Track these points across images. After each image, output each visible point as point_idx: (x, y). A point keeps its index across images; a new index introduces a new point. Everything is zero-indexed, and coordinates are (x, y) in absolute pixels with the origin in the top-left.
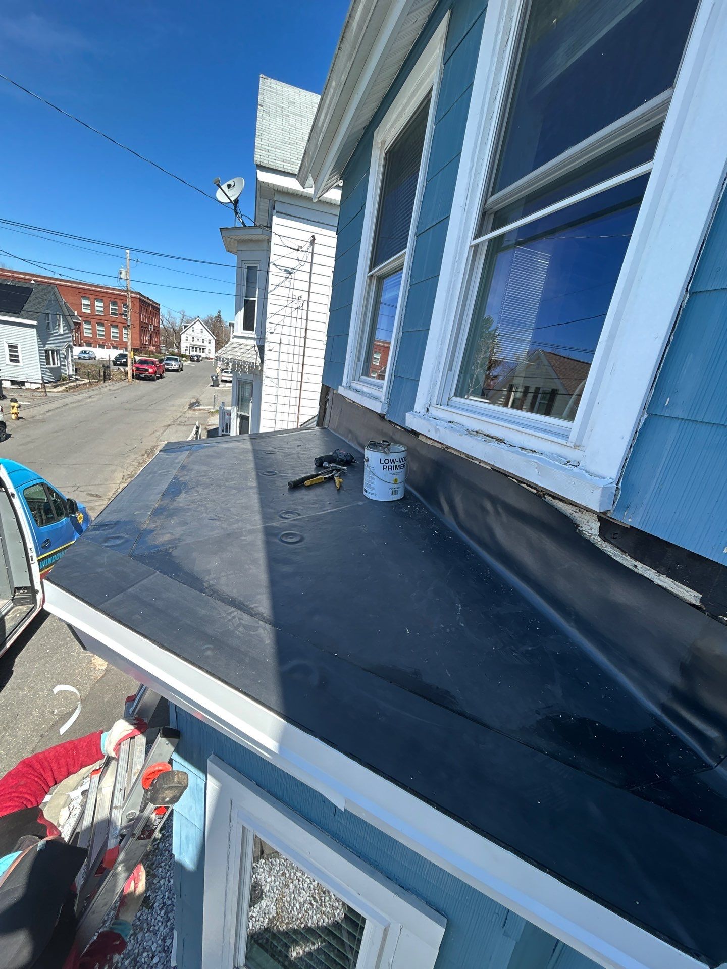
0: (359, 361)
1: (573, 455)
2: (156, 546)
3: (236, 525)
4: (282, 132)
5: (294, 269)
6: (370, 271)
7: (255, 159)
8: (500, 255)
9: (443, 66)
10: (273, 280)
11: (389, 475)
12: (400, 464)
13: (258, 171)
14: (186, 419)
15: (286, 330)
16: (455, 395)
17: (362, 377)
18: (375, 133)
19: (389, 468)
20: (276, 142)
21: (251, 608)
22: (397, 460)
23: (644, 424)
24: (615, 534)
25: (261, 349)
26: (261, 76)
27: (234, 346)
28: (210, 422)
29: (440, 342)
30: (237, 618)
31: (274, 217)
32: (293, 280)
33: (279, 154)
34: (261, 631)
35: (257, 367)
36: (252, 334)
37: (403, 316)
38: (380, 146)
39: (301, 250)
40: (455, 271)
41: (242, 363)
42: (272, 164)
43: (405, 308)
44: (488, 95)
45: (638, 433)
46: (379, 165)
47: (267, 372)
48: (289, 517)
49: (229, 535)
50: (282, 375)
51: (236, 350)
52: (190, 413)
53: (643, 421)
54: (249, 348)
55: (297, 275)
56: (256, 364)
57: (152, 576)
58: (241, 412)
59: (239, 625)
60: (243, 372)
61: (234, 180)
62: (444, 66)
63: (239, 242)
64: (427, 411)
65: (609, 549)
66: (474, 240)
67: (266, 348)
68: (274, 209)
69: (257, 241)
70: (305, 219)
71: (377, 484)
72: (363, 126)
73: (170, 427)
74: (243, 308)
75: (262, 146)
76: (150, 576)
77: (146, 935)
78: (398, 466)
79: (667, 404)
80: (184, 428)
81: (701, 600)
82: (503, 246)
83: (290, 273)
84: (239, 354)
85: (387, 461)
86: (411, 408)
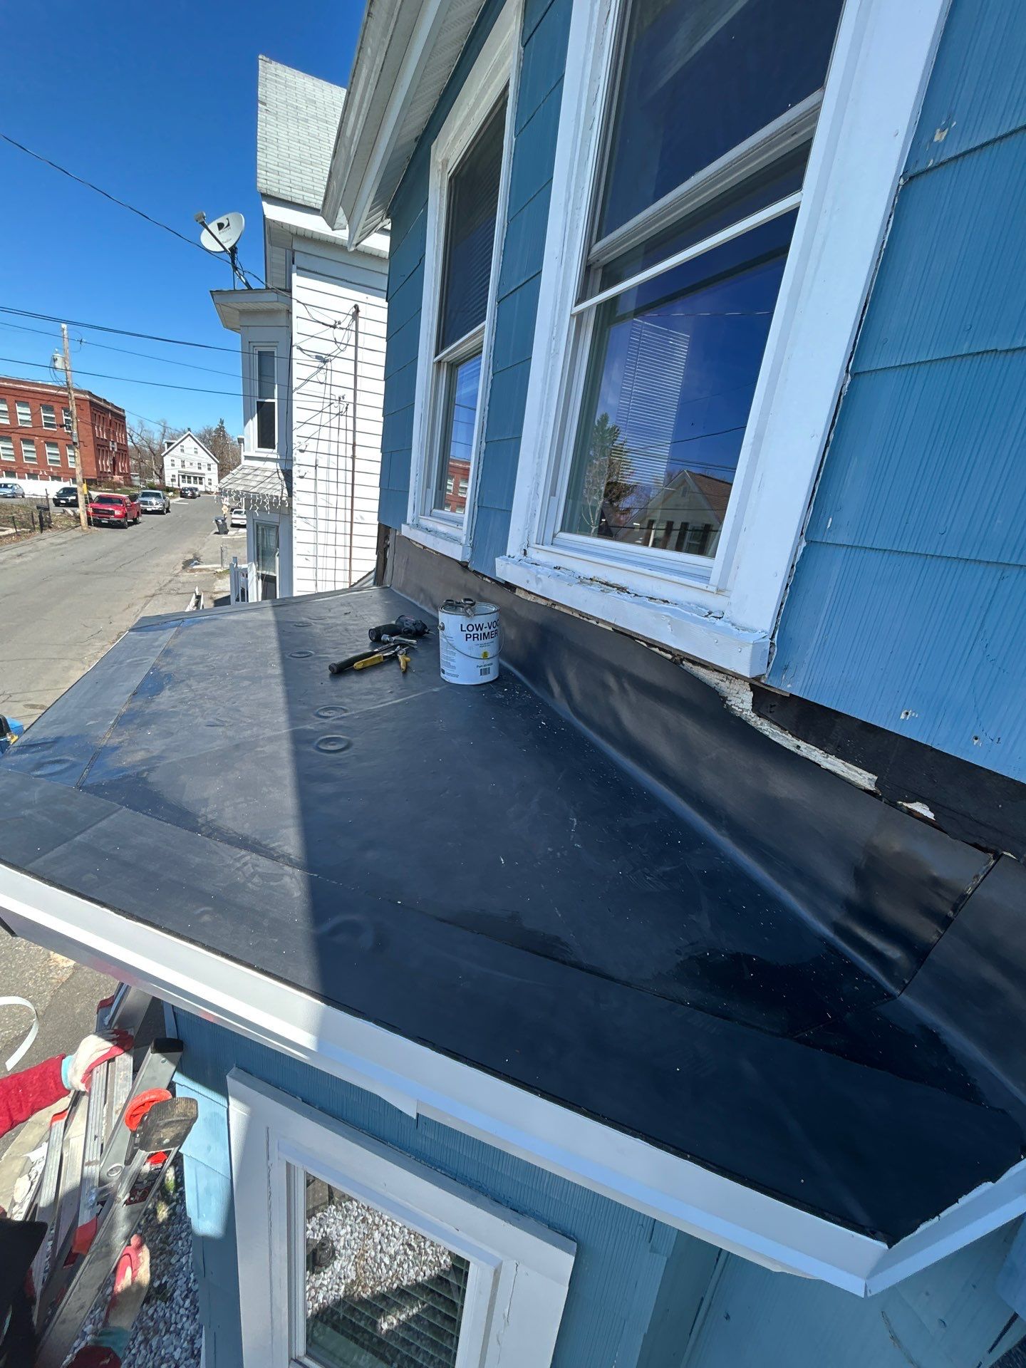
0: (428, 487)
1: (715, 603)
2: (121, 770)
3: (249, 732)
4: (299, 145)
5: (329, 355)
6: (436, 355)
7: (259, 185)
8: (614, 328)
9: (522, 48)
10: (299, 372)
11: (475, 648)
12: (490, 631)
13: (264, 204)
14: (180, 585)
15: (323, 447)
16: (561, 531)
17: (435, 511)
18: (433, 147)
19: (474, 638)
20: (289, 160)
21: (273, 849)
22: (486, 625)
23: (803, 555)
24: (771, 706)
25: (288, 475)
26: (260, 57)
27: (246, 471)
28: (217, 587)
29: (537, 455)
30: (250, 865)
31: (294, 275)
32: (329, 372)
33: (296, 178)
34: (287, 879)
35: (283, 502)
36: (272, 453)
37: (486, 418)
38: (440, 167)
39: (338, 326)
40: (552, 351)
41: (259, 497)
42: (284, 193)
43: (487, 408)
44: (585, 94)
45: (795, 567)
46: (441, 196)
47: (298, 510)
48: (330, 715)
49: (237, 747)
50: (322, 513)
51: (249, 477)
52: (186, 576)
53: (800, 552)
54: (268, 474)
55: (336, 364)
56: (282, 497)
57: (115, 815)
58: (263, 570)
59: (253, 875)
60: (262, 510)
61: (226, 216)
62: (524, 49)
63: (243, 313)
64: (525, 553)
65: (766, 728)
66: (575, 306)
67: (295, 475)
68: (293, 264)
69: (270, 312)
70: (342, 280)
71: (458, 660)
72: (415, 136)
73: (155, 598)
74: (256, 415)
75: (268, 165)
76: (112, 814)
77: (165, 1339)
78: (486, 634)
79: (829, 526)
80: (177, 598)
81: (877, 784)
82: (617, 315)
83: (325, 362)
84: (254, 484)
85: (470, 628)
86: (503, 551)
